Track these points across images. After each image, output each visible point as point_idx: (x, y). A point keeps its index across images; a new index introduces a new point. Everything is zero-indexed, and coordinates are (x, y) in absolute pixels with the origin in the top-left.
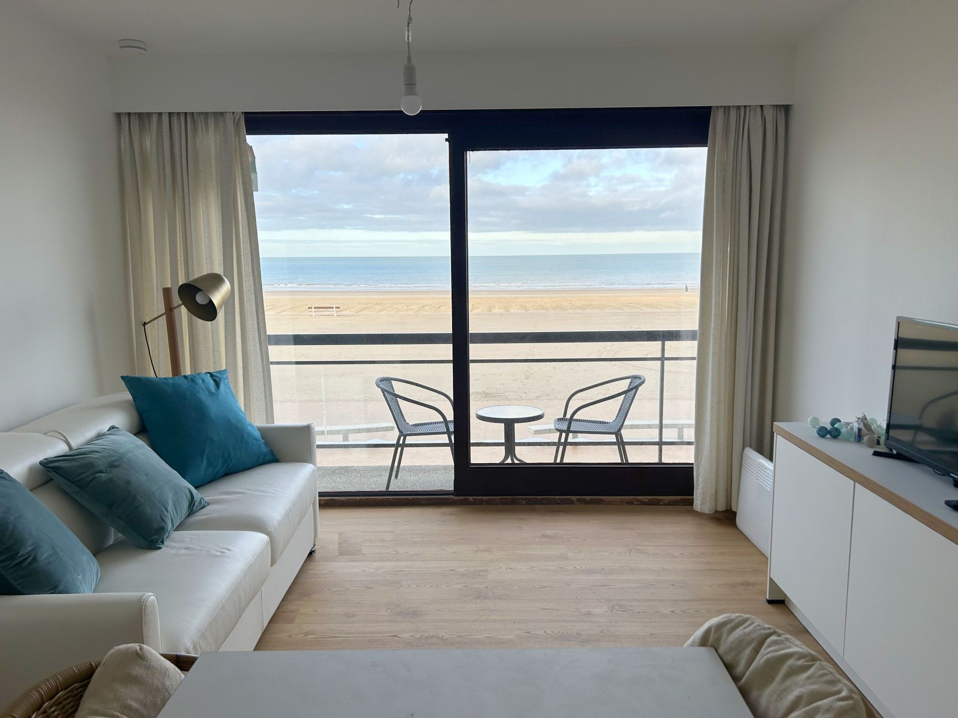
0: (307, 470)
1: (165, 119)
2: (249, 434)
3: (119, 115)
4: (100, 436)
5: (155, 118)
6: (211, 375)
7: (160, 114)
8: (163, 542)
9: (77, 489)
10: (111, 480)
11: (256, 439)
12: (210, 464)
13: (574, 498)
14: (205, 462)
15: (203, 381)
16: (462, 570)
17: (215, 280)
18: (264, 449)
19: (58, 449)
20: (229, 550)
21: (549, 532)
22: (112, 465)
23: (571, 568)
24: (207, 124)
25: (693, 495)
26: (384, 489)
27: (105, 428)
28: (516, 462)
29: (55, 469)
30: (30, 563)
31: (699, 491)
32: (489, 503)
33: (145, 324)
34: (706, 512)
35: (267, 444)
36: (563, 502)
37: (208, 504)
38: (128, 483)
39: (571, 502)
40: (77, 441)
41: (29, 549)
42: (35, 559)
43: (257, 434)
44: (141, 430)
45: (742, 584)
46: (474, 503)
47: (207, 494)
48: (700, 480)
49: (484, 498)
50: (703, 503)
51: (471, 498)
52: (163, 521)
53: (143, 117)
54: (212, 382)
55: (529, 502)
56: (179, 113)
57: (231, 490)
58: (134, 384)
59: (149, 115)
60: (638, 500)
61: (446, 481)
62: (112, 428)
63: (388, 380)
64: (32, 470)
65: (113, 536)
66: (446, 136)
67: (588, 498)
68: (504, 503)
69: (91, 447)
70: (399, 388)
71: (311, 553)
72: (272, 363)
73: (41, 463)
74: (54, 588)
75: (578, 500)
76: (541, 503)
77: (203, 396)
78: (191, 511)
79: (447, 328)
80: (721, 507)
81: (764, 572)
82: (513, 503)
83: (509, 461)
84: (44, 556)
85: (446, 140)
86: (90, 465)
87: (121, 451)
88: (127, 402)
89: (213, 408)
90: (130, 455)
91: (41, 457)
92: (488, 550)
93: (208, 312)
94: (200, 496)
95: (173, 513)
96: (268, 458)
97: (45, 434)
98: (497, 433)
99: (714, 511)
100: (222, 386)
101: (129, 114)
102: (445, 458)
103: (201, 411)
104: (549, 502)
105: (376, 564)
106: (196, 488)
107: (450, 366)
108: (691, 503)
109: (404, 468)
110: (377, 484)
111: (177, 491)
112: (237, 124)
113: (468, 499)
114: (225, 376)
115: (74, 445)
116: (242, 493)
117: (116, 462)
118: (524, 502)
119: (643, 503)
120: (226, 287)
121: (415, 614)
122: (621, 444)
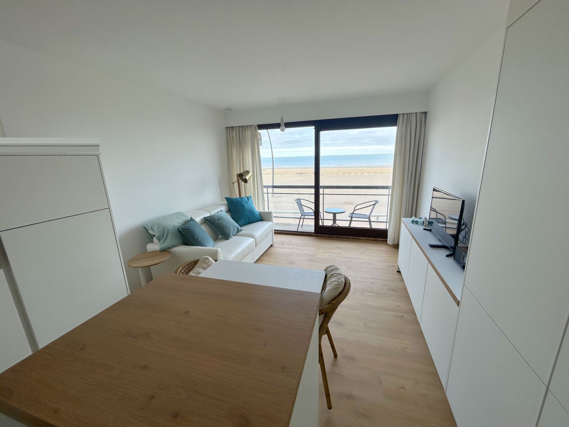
0: (271, 223)
1: (238, 128)
2: (255, 213)
3: (227, 128)
4: (218, 212)
5: (235, 128)
6: (247, 197)
7: (236, 127)
8: (229, 238)
9: (211, 224)
10: (218, 223)
11: (257, 215)
12: (245, 220)
13: (350, 237)
14: (243, 220)
15: (245, 199)
16: (309, 254)
17: (248, 172)
18: (259, 217)
19: (209, 215)
20: (243, 241)
21: (339, 246)
22: (219, 219)
23: (341, 256)
24: (248, 128)
25: (387, 239)
26: (296, 230)
27: (219, 210)
28: (336, 225)
29: (207, 220)
30: (197, 240)
31: (389, 237)
32: (324, 237)
33: (233, 183)
34: (390, 244)
35: (260, 216)
36: (347, 238)
37: (243, 230)
38: (222, 224)
39: (349, 238)
40: (213, 213)
41: (197, 236)
42: (198, 239)
43: (258, 213)
44: (229, 211)
45: (391, 266)
46: (320, 236)
47: (243, 228)
48: (389, 234)
49: (323, 235)
50: (390, 241)
51: (319, 235)
52: (230, 233)
53: (232, 128)
54: (247, 199)
55: (336, 237)
56: (241, 126)
57: (249, 227)
58: (227, 199)
59: (234, 127)
60: (371, 239)
61: (312, 229)
62: (221, 210)
63: (300, 199)
64: (202, 219)
65: (220, 237)
66: (314, 127)
67: (355, 237)
68: (329, 237)
69: (215, 215)
70: (303, 202)
71: (271, 246)
72: (265, 193)
73: (204, 218)
74: (202, 246)
75: (351, 238)
76: (339, 238)
77: (244, 203)
78: (238, 232)
79: (313, 184)
80: (396, 243)
81: (397, 263)
82: (332, 237)
83: (334, 225)
84: (200, 239)
85: (314, 128)
86: (214, 219)
87: (221, 216)
88: (226, 204)
89: (246, 206)
90: (223, 217)
91: (204, 217)
92: (319, 249)
93: (246, 181)
94: (240, 228)
95: (232, 231)
96: (260, 220)
97: (206, 211)
98: (331, 216)
99: (393, 244)
100: (249, 200)
101: (229, 127)
102: (312, 223)
103: (243, 207)
104: (342, 238)
105: (287, 250)
106: (240, 227)
107: (314, 195)
108: (387, 241)
109: (305, 225)
110: (295, 229)
111: (234, 226)
112: (255, 128)
113: (318, 235)
114: (251, 198)
115: (212, 214)
116: (251, 228)
117: (220, 218)
118: (335, 237)
119: (372, 240)
120: (251, 174)
121: (293, 263)
122: (370, 222)
